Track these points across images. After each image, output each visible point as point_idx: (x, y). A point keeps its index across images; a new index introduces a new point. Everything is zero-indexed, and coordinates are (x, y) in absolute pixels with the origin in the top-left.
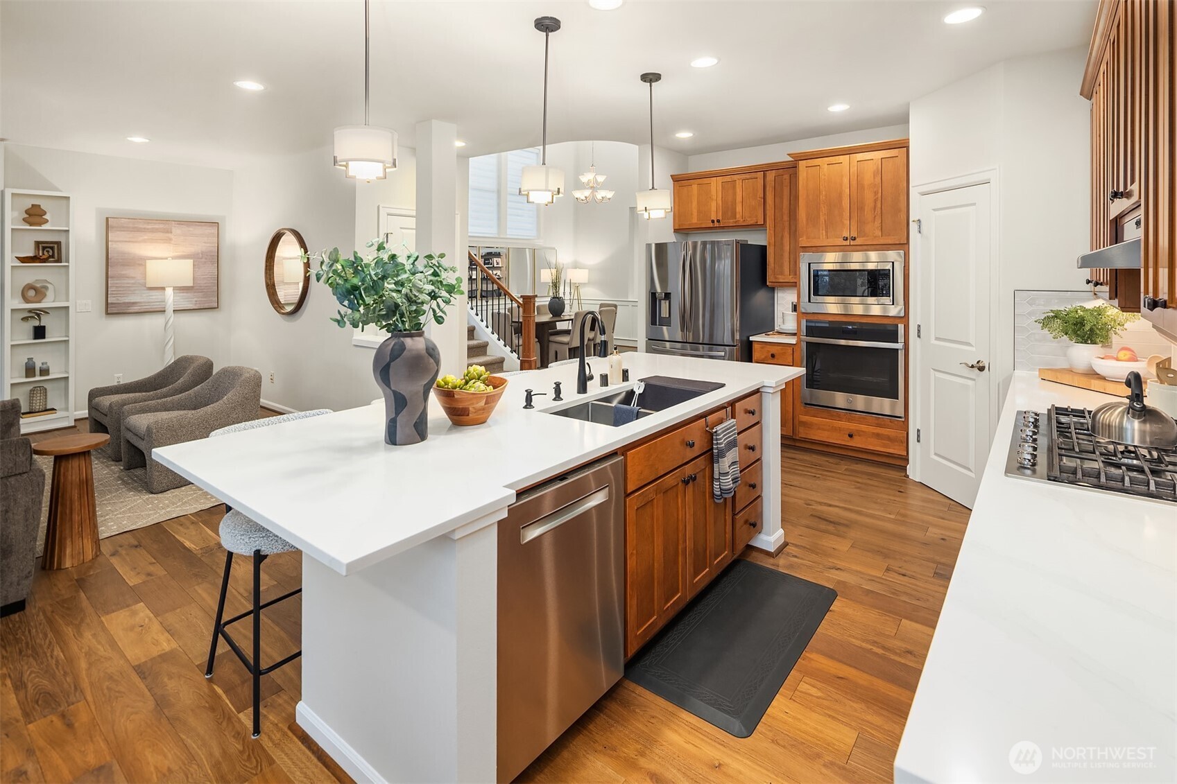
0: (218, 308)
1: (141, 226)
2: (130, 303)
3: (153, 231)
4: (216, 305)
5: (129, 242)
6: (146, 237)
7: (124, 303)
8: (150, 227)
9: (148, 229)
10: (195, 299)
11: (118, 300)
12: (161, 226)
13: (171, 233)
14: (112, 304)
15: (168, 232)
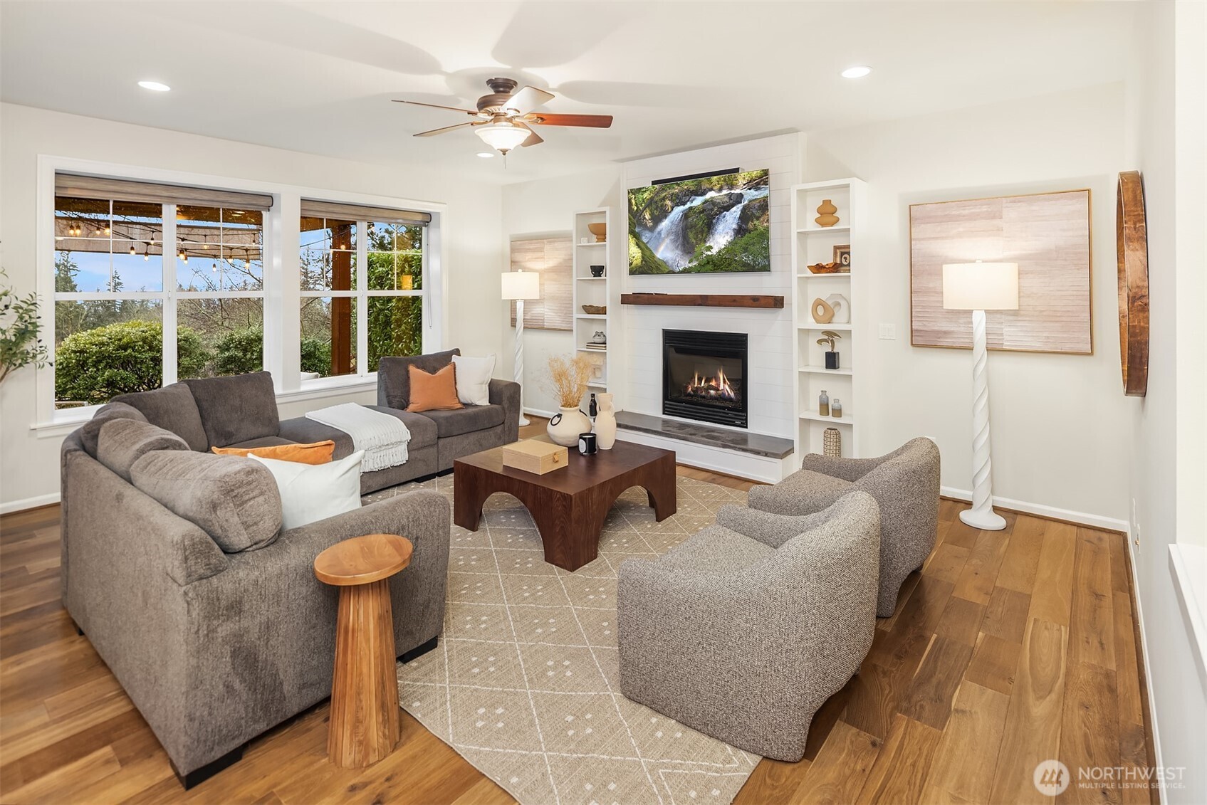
0: (1091, 354)
1: (953, 213)
2: (939, 332)
3: (972, 217)
4: (1087, 348)
5: (937, 238)
6: (961, 229)
7: (934, 331)
8: (966, 212)
9: (964, 216)
10: (1046, 334)
11: (925, 325)
12: (985, 209)
13: (1001, 218)
14: (917, 331)
15: (994, 218)
